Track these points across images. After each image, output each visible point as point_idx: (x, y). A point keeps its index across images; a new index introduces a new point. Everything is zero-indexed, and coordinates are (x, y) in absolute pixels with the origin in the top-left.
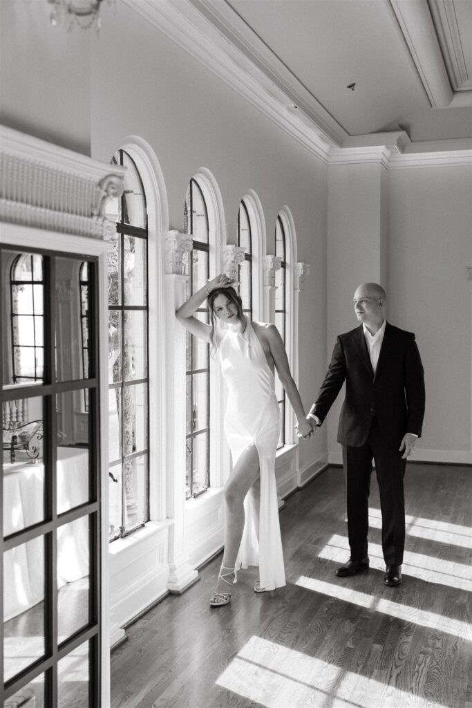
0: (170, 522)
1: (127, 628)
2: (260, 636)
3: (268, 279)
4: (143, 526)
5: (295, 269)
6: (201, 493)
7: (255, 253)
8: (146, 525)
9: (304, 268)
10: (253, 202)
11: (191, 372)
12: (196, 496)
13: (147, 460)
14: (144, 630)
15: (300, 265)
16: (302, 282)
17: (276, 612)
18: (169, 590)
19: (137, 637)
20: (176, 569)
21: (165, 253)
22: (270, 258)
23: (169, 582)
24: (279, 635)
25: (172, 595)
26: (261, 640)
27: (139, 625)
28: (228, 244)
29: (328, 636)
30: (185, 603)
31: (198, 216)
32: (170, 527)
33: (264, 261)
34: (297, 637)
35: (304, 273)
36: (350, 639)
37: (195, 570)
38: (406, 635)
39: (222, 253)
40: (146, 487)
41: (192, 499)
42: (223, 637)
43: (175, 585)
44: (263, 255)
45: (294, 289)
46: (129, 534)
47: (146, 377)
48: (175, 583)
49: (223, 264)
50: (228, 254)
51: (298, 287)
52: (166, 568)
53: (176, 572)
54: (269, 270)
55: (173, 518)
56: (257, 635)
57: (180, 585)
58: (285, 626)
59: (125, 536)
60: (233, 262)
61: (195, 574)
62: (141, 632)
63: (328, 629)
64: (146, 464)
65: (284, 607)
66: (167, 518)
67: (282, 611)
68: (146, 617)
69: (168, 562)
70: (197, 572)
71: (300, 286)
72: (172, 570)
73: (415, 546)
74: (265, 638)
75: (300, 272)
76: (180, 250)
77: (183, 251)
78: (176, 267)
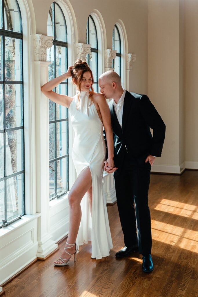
0: (39, 215)
1: (4, 286)
2: (89, 291)
3: (108, 64)
4: (20, 218)
5: (126, 57)
6: (62, 195)
7: (100, 48)
8: (22, 218)
9: (132, 57)
10: (98, 17)
11: (55, 121)
12: (58, 197)
13: (23, 177)
14: (16, 286)
15: (130, 55)
16: (131, 65)
17: (102, 273)
18: (38, 258)
19: (10, 292)
20: (42, 244)
21: (34, 48)
22: (108, 51)
23: (38, 252)
24: (101, 290)
25: (39, 260)
26: (89, 293)
27: (14, 283)
28: (79, 42)
29: (132, 290)
30: (46, 266)
31: (61, 25)
32: (38, 218)
33: (105, 53)
34: (112, 291)
35: (132, 59)
36: (146, 293)
37: (56, 243)
38: (181, 289)
39: (76, 48)
40: (23, 193)
41: (56, 199)
42: (65, 292)
43: (42, 254)
44: (104, 49)
45: (126, 69)
46: (9, 224)
47: (22, 125)
48: (42, 253)
49: (76, 55)
50: (79, 49)
51: (128, 68)
52: (36, 243)
53: (42, 246)
54: (108, 58)
55: (40, 213)
56: (87, 291)
57: (44, 254)
58: (106, 284)
59: (6, 226)
60: (83, 53)
61: (56, 246)
62: (14, 288)
63: (133, 285)
64: (23, 179)
65: (107, 269)
66: (37, 212)
67: (106, 272)
68: (19, 277)
69: (38, 240)
70: (57, 245)
71: (130, 67)
72: (40, 245)
73: (194, 226)
74: (91, 293)
75: (130, 59)
76: (44, 46)
77: (46, 47)
78: (42, 56)
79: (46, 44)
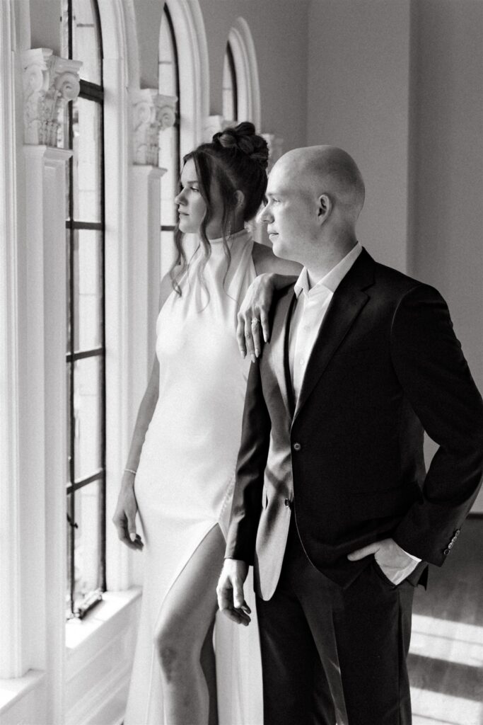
6: (91, 608)
7: (187, 111)
12: (84, 615)
21: (23, 100)
28: (143, 87)
31: (81, 26)
33: (204, 129)
39: (131, 105)
44: (202, 116)
66: (30, 669)
76: (54, 94)
77: (59, 97)
78: (46, 130)
79: (59, 86)
